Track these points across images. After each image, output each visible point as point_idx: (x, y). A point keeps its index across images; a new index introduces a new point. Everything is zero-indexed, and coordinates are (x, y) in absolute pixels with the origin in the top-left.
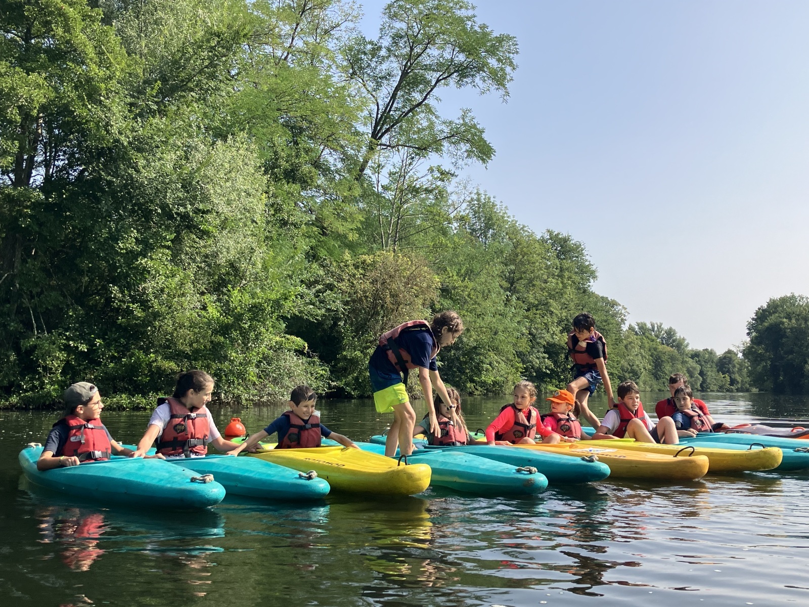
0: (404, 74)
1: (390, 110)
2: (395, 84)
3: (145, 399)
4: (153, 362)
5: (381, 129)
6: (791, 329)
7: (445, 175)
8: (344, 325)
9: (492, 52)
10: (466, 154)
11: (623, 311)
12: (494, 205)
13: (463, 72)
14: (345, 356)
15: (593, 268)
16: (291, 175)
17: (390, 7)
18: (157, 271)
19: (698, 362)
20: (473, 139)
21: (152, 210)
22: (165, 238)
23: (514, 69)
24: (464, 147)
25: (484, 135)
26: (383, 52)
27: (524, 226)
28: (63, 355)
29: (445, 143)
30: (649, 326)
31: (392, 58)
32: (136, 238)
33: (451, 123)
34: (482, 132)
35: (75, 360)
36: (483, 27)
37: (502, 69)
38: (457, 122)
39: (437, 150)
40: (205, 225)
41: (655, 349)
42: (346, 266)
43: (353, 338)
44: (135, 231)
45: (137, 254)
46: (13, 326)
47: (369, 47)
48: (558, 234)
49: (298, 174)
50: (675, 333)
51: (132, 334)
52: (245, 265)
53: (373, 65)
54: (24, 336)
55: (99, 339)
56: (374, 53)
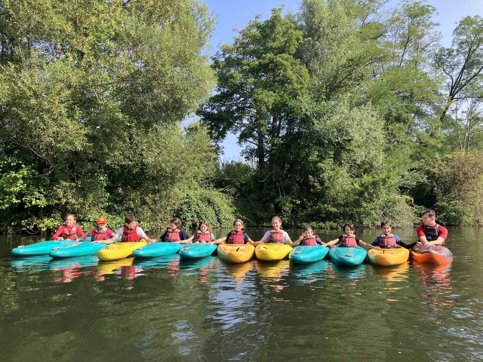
0: (467, 62)
1: (460, 81)
2: (461, 67)
3: (324, 224)
4: (327, 208)
5: (454, 91)
8: (437, 189)
14: (438, 205)
16: (398, 119)
17: (456, 29)
21: (324, 142)
22: (330, 154)
26: (455, 53)
28: (291, 205)
31: (460, 55)
32: (317, 155)
40: (348, 147)
42: (437, 160)
43: (443, 196)
44: (317, 152)
45: (318, 162)
47: (447, 51)
49: (402, 118)
51: (320, 196)
52: (375, 163)
53: (449, 60)
54: (276, 198)
55: (306, 198)
56: (449, 54)
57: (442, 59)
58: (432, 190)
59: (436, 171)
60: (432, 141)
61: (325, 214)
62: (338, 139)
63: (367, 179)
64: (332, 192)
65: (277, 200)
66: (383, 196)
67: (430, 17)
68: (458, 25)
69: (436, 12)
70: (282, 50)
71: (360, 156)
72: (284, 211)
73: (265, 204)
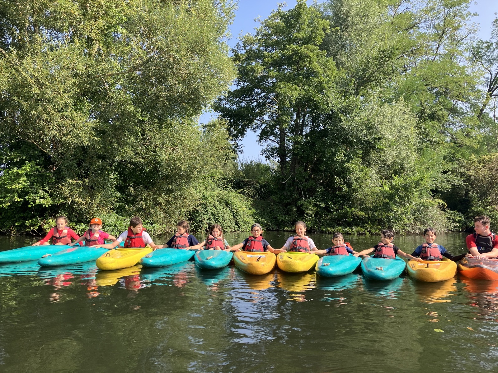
3: (351, 229)
4: (354, 212)
5: (493, 88)
8: (472, 193)
14: (473, 210)
16: (432, 117)
18: (353, 169)
22: (358, 153)
28: (314, 209)
32: (344, 154)
42: (473, 162)
43: (478, 200)
44: (344, 151)
45: (345, 161)
47: (485, 45)
49: (436, 116)
51: (347, 199)
52: (405, 164)
53: (488, 54)
54: (299, 200)
55: (331, 201)
56: (488, 47)
57: (480, 52)
58: (467, 193)
59: (471, 173)
60: (468, 142)
61: (351, 218)
62: (367, 138)
63: (397, 181)
64: (360, 195)
65: (300, 203)
66: (415, 199)
67: (468, 7)
70: (307, 41)
71: (391, 156)
72: (307, 214)
73: (286, 207)
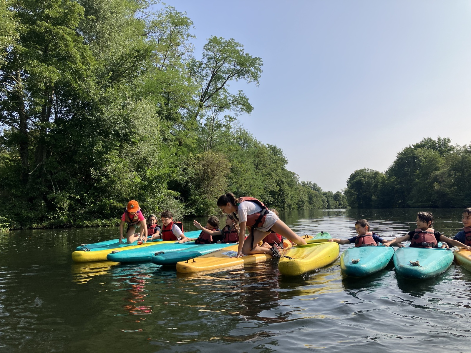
0: (213, 75)
1: (207, 91)
2: (210, 80)
3: (108, 221)
4: (112, 203)
5: (204, 99)
6: (365, 182)
7: (231, 119)
8: (191, 185)
9: (252, 65)
10: (241, 110)
11: (298, 177)
12: (247, 133)
13: (240, 74)
14: (192, 199)
15: (286, 159)
16: (169, 117)
17: (206, 45)
18: (113, 161)
19: (326, 197)
20: (244, 103)
21: (109, 132)
22: (116, 145)
23: (261, 72)
24: (240, 106)
25: (249, 101)
26: (204, 66)
27: (260, 142)
28: (68, 202)
29: (231, 105)
30: (306, 183)
31: (207, 68)
32: (102, 145)
33: (234, 96)
34: (247, 100)
35: (74, 204)
36: (247, 54)
37: (256, 73)
38: (237, 96)
39: (228, 108)
40: (133, 139)
41: (309, 192)
42: (190, 159)
43: (195, 190)
44: (102, 142)
45: (103, 153)
46: (43, 188)
47: (197, 63)
48: (272, 145)
49: (172, 117)
50: (316, 185)
51: (103, 191)
53: (199, 71)
55: (85, 193)
61: (109, 210)
64: (118, 186)
66: (164, 190)
67: (189, 29)
68: (208, 41)
69: (193, 26)
71: (145, 149)
73: (31, 201)
